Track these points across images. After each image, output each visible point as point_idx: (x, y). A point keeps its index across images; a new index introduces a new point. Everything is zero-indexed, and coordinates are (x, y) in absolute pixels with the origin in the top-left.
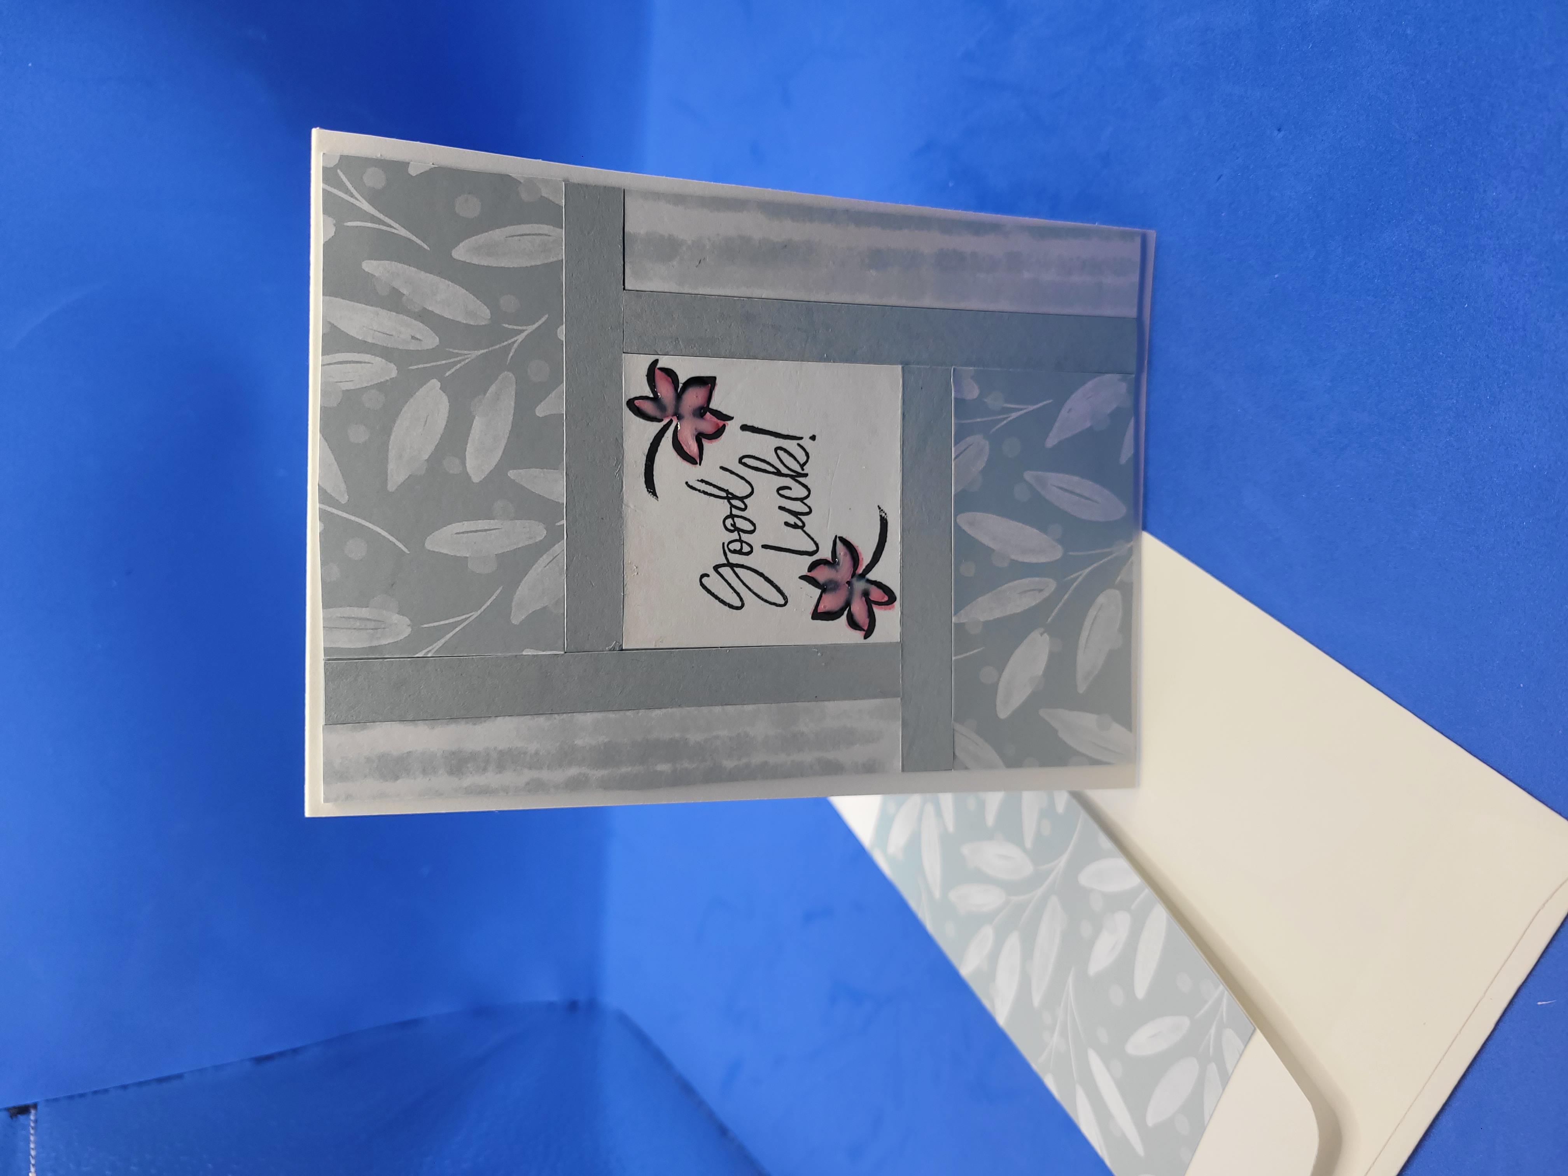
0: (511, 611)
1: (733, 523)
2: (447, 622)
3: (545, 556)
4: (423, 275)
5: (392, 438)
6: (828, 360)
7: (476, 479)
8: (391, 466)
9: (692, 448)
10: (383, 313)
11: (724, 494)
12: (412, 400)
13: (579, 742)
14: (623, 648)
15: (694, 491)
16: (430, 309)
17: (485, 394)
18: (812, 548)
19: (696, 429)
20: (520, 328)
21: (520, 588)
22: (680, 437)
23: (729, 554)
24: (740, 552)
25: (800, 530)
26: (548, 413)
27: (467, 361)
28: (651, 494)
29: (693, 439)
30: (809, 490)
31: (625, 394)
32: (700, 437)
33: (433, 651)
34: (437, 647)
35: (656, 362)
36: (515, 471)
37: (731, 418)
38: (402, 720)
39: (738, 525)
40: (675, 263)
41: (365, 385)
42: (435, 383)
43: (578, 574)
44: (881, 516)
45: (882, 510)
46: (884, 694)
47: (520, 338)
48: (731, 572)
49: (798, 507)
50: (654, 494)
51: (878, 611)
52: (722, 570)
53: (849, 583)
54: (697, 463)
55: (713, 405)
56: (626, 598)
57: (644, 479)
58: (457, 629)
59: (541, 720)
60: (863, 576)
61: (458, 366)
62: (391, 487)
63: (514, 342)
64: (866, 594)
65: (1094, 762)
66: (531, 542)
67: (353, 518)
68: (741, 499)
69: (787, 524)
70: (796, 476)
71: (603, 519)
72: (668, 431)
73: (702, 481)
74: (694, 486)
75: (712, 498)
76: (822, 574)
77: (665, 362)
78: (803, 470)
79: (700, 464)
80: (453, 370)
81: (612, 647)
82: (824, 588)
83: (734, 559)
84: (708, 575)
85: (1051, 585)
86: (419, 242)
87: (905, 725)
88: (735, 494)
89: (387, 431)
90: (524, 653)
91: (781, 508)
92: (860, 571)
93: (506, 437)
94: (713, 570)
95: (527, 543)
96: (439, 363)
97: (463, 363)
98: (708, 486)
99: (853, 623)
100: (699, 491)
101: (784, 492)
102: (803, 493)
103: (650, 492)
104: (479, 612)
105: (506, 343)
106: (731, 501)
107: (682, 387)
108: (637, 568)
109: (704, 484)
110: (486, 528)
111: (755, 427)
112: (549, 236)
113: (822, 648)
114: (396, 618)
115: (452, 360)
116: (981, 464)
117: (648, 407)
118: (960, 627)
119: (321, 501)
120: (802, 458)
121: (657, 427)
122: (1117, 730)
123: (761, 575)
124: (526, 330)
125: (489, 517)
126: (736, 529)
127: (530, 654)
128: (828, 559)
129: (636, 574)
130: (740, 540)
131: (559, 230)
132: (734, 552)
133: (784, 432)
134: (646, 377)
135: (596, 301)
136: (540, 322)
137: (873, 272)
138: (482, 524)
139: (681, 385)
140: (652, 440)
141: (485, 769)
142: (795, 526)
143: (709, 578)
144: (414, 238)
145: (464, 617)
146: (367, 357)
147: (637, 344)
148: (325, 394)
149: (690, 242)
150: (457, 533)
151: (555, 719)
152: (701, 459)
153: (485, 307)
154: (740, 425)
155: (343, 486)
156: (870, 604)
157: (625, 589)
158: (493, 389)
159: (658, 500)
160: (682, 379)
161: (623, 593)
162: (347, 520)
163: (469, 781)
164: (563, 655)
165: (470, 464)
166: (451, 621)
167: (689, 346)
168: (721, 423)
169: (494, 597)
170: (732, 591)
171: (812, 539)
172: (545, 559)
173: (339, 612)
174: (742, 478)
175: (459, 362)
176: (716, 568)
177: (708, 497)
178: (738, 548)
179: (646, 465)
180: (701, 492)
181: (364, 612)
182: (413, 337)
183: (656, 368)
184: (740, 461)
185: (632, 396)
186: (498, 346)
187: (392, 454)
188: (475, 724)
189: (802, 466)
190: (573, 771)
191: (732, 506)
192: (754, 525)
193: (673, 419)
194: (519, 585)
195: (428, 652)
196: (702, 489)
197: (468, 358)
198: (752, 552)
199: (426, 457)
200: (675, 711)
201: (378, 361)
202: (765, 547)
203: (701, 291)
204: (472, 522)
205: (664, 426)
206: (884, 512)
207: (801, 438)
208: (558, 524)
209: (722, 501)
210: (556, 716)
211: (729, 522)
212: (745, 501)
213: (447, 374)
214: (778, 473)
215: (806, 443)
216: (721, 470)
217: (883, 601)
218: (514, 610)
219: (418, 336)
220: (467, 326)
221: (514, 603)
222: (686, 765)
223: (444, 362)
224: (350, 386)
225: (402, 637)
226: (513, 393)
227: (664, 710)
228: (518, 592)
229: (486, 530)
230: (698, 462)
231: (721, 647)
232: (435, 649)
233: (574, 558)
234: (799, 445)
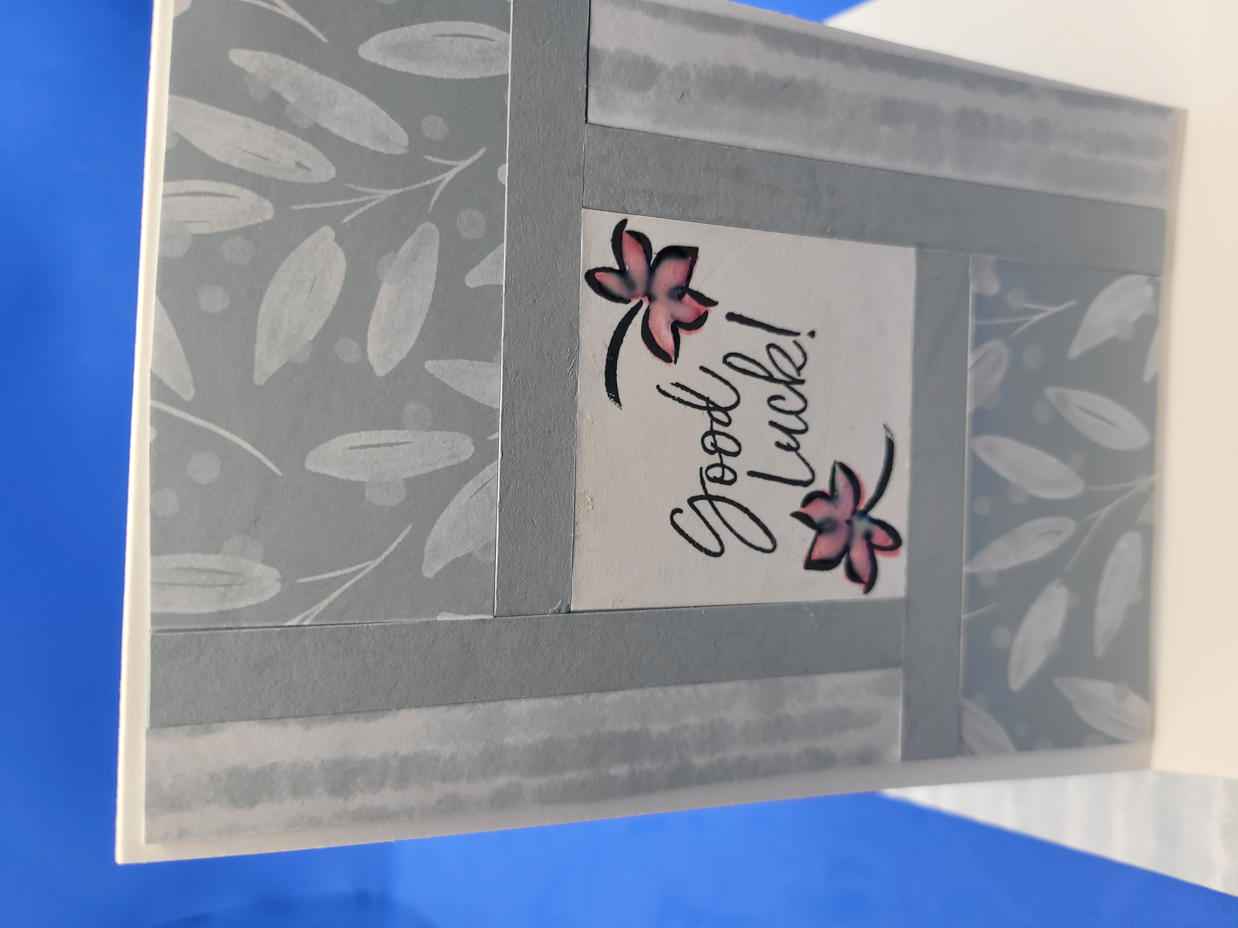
0: (423, 560)
1: (713, 442)
2: (333, 574)
3: (471, 483)
4: (316, 77)
5: (263, 307)
6: (832, 235)
7: (380, 371)
8: (260, 349)
9: (665, 340)
10: (257, 126)
11: (703, 403)
12: (293, 254)
13: (510, 741)
14: (571, 610)
15: (667, 398)
16: (325, 125)
17: (397, 251)
18: (807, 476)
19: (672, 315)
20: (448, 162)
21: (436, 527)
22: (652, 324)
23: (708, 484)
24: (720, 480)
25: (793, 454)
26: (481, 283)
27: (373, 204)
28: (612, 399)
29: (668, 329)
30: (805, 401)
31: (584, 263)
32: (676, 327)
33: (312, 617)
34: (318, 612)
35: (624, 222)
36: (435, 362)
37: (715, 303)
38: (264, 717)
39: (720, 445)
40: (651, 93)
41: (226, 228)
42: (327, 232)
43: (516, 508)
44: (886, 437)
45: (888, 430)
46: (884, 664)
47: (448, 176)
48: (710, 506)
49: (791, 422)
50: (617, 400)
51: (883, 560)
52: (698, 504)
53: (849, 522)
54: (672, 362)
55: (694, 285)
56: (577, 541)
57: (604, 380)
58: (347, 585)
59: (461, 713)
60: (864, 513)
61: (361, 210)
62: (259, 379)
63: (440, 182)
64: (868, 536)
65: (1111, 741)
66: (454, 462)
67: (201, 422)
68: (725, 410)
69: (778, 445)
70: (792, 382)
71: (550, 432)
72: (637, 316)
73: (677, 385)
74: (667, 391)
75: (689, 407)
76: (819, 511)
77: (635, 223)
78: (799, 375)
79: (675, 362)
80: (354, 215)
81: (557, 609)
82: (820, 528)
83: (714, 489)
84: (680, 511)
85: (1070, 526)
86: (312, 29)
87: (908, 702)
88: (717, 403)
89: (256, 298)
90: (439, 618)
91: (773, 424)
92: (862, 506)
93: (424, 313)
94: (687, 503)
95: (448, 464)
96: (334, 204)
97: (368, 206)
98: (684, 392)
99: (853, 575)
100: (673, 398)
101: (776, 403)
102: (798, 405)
103: (611, 397)
104: (379, 561)
105: (428, 182)
106: (712, 412)
107: (656, 258)
108: (592, 499)
109: (679, 389)
110: (392, 441)
111: (743, 317)
112: (492, 40)
113: (816, 607)
114: (259, 569)
115: (353, 201)
116: (998, 377)
117: (612, 282)
118: (973, 578)
119: (155, 396)
120: (799, 361)
121: (621, 310)
122: (1134, 702)
123: (746, 510)
124: (457, 166)
125: (398, 425)
126: (717, 450)
127: (447, 619)
128: (824, 491)
129: (591, 508)
130: (722, 465)
131: (503, 34)
132: (714, 480)
133: (779, 325)
134: (611, 243)
135: (550, 134)
136: (476, 157)
137: (885, 130)
138: (387, 435)
139: (654, 256)
140: (615, 328)
141: (381, 785)
142: (788, 448)
143: (681, 514)
144: (305, 23)
145: (356, 568)
146: (230, 189)
147: (600, 197)
148: (166, 238)
149: (671, 68)
150: (352, 448)
151: (479, 708)
152: (677, 355)
153: (402, 130)
154: (726, 313)
155: (187, 376)
156: (872, 548)
157: (577, 528)
158: (408, 246)
159: (621, 409)
160: (657, 248)
161: (574, 535)
162: (192, 425)
163: (357, 802)
164: (491, 620)
165: (374, 349)
166: (339, 573)
167: (666, 205)
168: (703, 309)
169: (399, 540)
170: (710, 532)
171: (807, 465)
172: (471, 486)
173: (174, 561)
174: (727, 383)
175: (363, 204)
176: (691, 501)
177: (685, 406)
178: (719, 475)
179: (607, 360)
180: (676, 400)
181: (212, 561)
182: (299, 165)
183: (624, 232)
184: (725, 361)
185: (592, 267)
186: (416, 186)
187: (262, 331)
188: (367, 721)
189: (799, 369)
190: (501, 781)
191: (713, 419)
192: (739, 444)
193: (643, 300)
194: (436, 522)
195: (304, 619)
196: (677, 396)
197: (375, 200)
198: (736, 480)
199: (311, 337)
200: (636, 694)
201: (247, 196)
202: (752, 474)
203: (684, 133)
204: (372, 432)
205: (632, 309)
206: (890, 432)
207: (798, 334)
208: (491, 438)
209: (700, 412)
210: (480, 705)
211: (709, 440)
212: (730, 413)
213: (346, 220)
214: (770, 378)
215: (803, 339)
216: (701, 371)
217: (886, 545)
218: (427, 556)
219: (306, 163)
220: (376, 154)
221: (427, 549)
222: (647, 765)
223: (341, 203)
224: (205, 229)
225: (267, 597)
226: (436, 252)
227: (621, 694)
228: (433, 533)
229: (391, 445)
230: (673, 359)
231: (694, 607)
232: (315, 615)
233: (511, 486)
234: (795, 342)
